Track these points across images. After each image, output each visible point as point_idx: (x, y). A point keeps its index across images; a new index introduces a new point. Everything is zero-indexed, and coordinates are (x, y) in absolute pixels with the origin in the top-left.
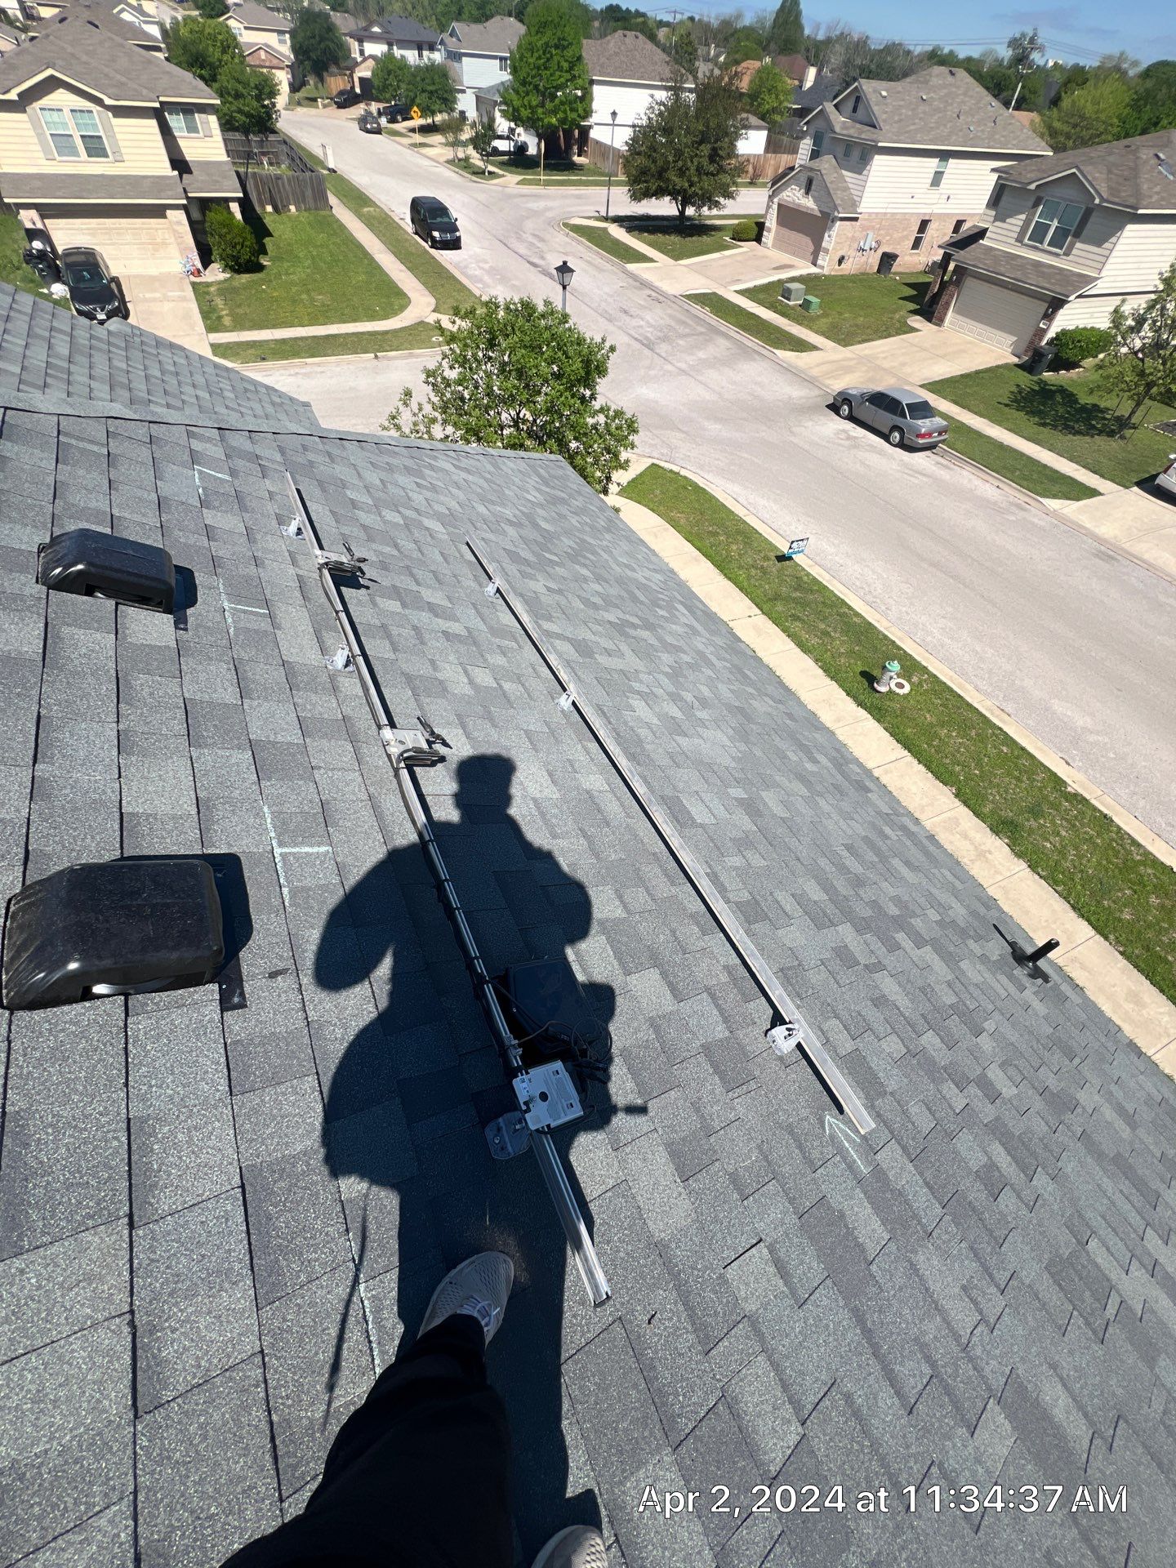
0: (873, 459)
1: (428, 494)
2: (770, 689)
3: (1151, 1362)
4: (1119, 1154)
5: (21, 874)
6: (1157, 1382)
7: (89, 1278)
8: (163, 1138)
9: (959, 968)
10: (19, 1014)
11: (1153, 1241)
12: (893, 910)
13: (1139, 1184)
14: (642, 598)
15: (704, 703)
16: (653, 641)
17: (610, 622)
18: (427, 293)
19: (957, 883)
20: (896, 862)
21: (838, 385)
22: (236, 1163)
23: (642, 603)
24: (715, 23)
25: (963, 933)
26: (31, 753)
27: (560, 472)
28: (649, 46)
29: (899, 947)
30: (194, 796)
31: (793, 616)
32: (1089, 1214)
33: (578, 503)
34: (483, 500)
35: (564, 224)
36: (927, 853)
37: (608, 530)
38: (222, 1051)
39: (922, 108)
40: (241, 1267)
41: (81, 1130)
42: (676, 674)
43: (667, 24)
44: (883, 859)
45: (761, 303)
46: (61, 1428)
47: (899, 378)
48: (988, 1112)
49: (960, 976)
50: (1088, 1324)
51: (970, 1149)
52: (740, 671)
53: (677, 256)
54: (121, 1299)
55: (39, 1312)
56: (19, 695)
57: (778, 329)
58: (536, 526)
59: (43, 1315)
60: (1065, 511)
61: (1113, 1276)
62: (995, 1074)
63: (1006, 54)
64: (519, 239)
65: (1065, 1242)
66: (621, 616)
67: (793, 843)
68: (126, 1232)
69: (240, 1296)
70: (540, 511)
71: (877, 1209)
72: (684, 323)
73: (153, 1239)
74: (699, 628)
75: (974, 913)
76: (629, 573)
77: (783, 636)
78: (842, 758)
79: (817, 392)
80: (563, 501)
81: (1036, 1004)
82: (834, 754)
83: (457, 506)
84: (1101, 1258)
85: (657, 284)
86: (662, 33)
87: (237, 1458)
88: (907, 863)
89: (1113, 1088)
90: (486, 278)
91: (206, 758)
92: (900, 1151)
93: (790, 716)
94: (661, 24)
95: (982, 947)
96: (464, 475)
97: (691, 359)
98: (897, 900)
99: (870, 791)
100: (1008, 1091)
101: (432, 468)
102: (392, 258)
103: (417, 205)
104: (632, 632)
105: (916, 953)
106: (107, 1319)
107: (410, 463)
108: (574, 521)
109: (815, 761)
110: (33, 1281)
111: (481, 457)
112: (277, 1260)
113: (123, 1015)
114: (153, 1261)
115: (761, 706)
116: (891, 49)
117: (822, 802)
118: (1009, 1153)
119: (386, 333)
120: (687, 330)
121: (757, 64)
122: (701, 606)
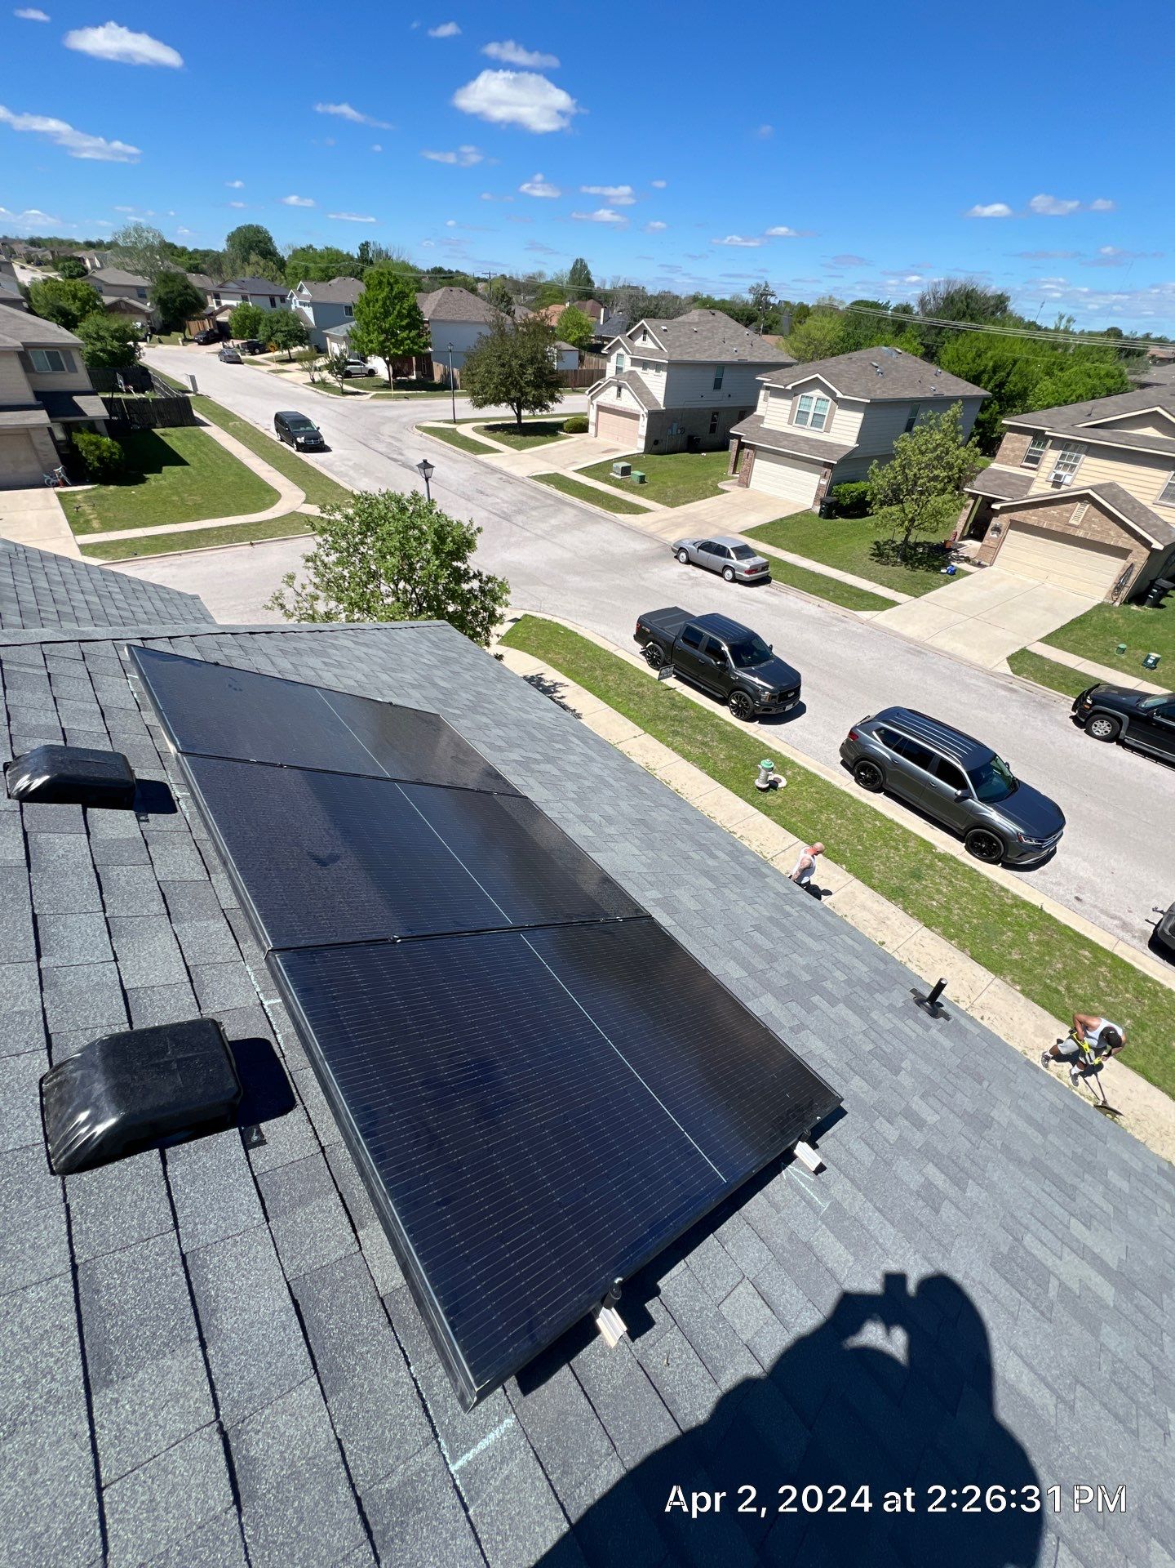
0: (715, 593)
1: (337, 671)
2: (665, 800)
3: (1095, 1331)
4: (1035, 1159)
5: (46, 1057)
6: (1103, 1348)
7: (176, 1397)
8: (215, 1267)
9: (872, 1019)
10: (69, 1177)
11: (1076, 1227)
12: (806, 977)
13: (1057, 1181)
14: (540, 736)
15: (610, 820)
16: (556, 772)
17: (516, 761)
18: (296, 488)
19: (856, 946)
20: (801, 935)
21: (673, 538)
22: (282, 1280)
23: (541, 740)
24: (522, 279)
25: (870, 988)
26: (33, 949)
27: (447, 635)
28: (472, 297)
29: (817, 1007)
30: (183, 966)
31: (674, 732)
32: (1019, 1214)
33: (468, 659)
34: (385, 669)
35: (418, 427)
36: (826, 924)
37: (499, 681)
38: (252, 1184)
39: (695, 336)
40: (305, 1368)
41: (142, 1272)
42: (581, 799)
43: (485, 280)
44: (790, 935)
45: (597, 478)
46: (176, 1530)
47: (721, 529)
48: (918, 1138)
49: (873, 1025)
50: (1035, 1307)
51: (909, 1174)
52: (636, 787)
53: (520, 447)
54: (208, 1410)
55: (138, 1433)
56: (12, 900)
57: (615, 498)
58: (435, 685)
59: (142, 1435)
60: (876, 620)
61: (1049, 1263)
62: (918, 1104)
63: (749, 298)
64: (378, 440)
65: (1004, 1242)
66: (524, 754)
67: (710, 931)
68: (200, 1353)
69: (309, 1391)
70: (436, 672)
71: (839, 1238)
72: (532, 498)
73: (224, 1356)
74: (594, 755)
75: (876, 971)
76: (525, 716)
77: (669, 750)
78: (737, 852)
79: (656, 545)
80: (456, 661)
81: (941, 1039)
82: (730, 848)
83: (364, 679)
84: (1038, 1251)
85: (506, 469)
86: (480, 286)
87: (332, 1532)
88: (810, 935)
89: (1021, 1102)
90: (351, 472)
91: (187, 931)
92: (849, 1184)
93: (686, 820)
94: (478, 280)
95: (888, 998)
96: (365, 649)
97: (545, 526)
98: (807, 968)
99: (767, 876)
100: (932, 1118)
101: (335, 647)
102: (260, 461)
103: (279, 419)
104: (536, 767)
105: (832, 1012)
106: (198, 1430)
107: (314, 645)
108: (467, 676)
109: (715, 857)
110: (127, 1407)
111: (376, 632)
112: (334, 1358)
113: (161, 1166)
114: (227, 1375)
115: (660, 816)
116: (663, 297)
117: (726, 891)
118: (942, 1172)
119: (260, 523)
120: (538, 504)
121: (562, 308)
122: (591, 736)
